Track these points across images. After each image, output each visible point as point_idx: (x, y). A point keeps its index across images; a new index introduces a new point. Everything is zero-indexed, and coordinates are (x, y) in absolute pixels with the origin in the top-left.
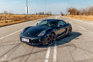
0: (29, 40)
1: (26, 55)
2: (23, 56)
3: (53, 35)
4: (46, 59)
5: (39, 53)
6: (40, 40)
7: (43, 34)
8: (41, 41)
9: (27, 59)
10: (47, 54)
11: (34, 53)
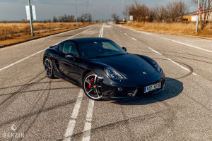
1: (31, 115)
2: (25, 117)
4: (71, 118)
5: (58, 110)
9: (34, 121)
10: (74, 110)
11: (48, 109)
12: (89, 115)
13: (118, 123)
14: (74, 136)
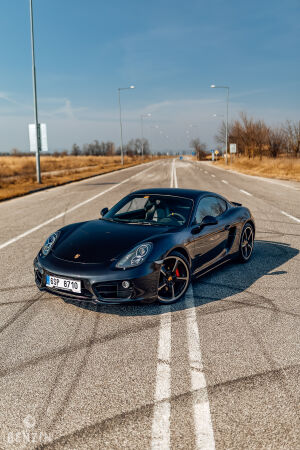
0: (79, 283)
1: (76, 348)
2: (64, 351)
3: (178, 259)
4: (160, 360)
5: (127, 340)
6: (127, 285)
7: (139, 259)
8: (131, 285)
9: (84, 362)
10: (161, 343)
11: (107, 338)
12: (195, 354)
13: (260, 375)
14: (174, 399)
